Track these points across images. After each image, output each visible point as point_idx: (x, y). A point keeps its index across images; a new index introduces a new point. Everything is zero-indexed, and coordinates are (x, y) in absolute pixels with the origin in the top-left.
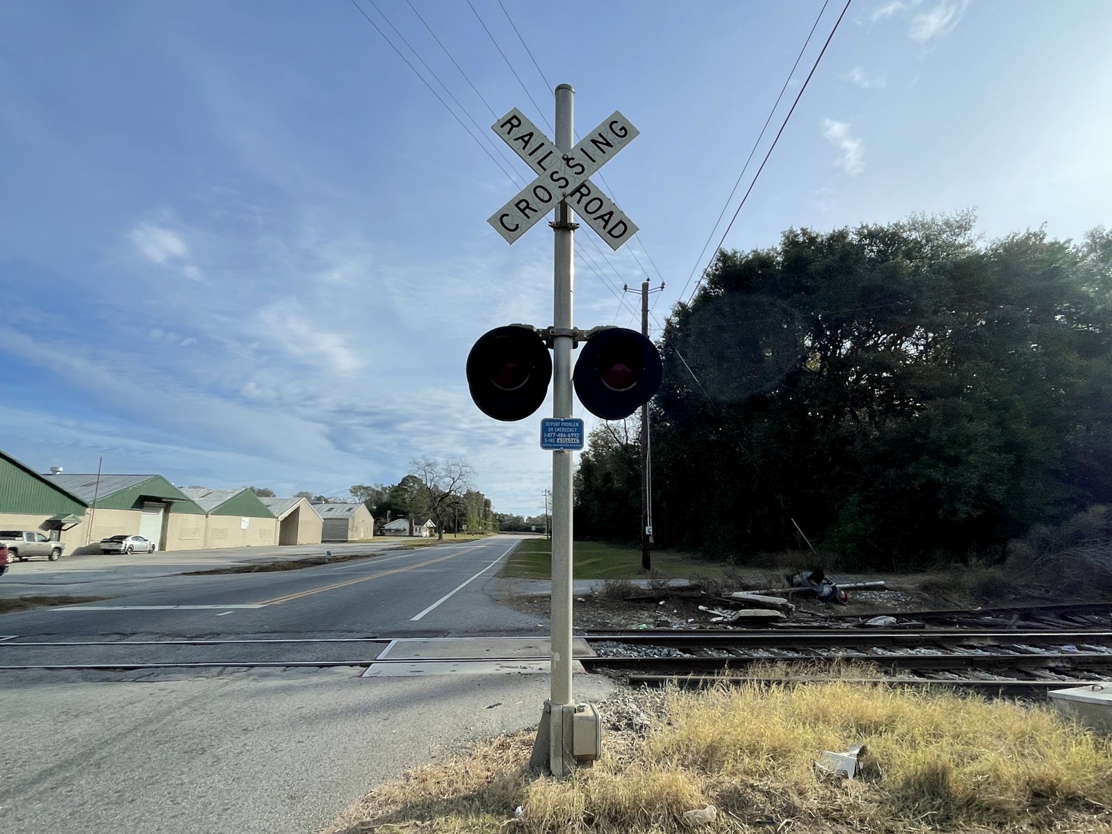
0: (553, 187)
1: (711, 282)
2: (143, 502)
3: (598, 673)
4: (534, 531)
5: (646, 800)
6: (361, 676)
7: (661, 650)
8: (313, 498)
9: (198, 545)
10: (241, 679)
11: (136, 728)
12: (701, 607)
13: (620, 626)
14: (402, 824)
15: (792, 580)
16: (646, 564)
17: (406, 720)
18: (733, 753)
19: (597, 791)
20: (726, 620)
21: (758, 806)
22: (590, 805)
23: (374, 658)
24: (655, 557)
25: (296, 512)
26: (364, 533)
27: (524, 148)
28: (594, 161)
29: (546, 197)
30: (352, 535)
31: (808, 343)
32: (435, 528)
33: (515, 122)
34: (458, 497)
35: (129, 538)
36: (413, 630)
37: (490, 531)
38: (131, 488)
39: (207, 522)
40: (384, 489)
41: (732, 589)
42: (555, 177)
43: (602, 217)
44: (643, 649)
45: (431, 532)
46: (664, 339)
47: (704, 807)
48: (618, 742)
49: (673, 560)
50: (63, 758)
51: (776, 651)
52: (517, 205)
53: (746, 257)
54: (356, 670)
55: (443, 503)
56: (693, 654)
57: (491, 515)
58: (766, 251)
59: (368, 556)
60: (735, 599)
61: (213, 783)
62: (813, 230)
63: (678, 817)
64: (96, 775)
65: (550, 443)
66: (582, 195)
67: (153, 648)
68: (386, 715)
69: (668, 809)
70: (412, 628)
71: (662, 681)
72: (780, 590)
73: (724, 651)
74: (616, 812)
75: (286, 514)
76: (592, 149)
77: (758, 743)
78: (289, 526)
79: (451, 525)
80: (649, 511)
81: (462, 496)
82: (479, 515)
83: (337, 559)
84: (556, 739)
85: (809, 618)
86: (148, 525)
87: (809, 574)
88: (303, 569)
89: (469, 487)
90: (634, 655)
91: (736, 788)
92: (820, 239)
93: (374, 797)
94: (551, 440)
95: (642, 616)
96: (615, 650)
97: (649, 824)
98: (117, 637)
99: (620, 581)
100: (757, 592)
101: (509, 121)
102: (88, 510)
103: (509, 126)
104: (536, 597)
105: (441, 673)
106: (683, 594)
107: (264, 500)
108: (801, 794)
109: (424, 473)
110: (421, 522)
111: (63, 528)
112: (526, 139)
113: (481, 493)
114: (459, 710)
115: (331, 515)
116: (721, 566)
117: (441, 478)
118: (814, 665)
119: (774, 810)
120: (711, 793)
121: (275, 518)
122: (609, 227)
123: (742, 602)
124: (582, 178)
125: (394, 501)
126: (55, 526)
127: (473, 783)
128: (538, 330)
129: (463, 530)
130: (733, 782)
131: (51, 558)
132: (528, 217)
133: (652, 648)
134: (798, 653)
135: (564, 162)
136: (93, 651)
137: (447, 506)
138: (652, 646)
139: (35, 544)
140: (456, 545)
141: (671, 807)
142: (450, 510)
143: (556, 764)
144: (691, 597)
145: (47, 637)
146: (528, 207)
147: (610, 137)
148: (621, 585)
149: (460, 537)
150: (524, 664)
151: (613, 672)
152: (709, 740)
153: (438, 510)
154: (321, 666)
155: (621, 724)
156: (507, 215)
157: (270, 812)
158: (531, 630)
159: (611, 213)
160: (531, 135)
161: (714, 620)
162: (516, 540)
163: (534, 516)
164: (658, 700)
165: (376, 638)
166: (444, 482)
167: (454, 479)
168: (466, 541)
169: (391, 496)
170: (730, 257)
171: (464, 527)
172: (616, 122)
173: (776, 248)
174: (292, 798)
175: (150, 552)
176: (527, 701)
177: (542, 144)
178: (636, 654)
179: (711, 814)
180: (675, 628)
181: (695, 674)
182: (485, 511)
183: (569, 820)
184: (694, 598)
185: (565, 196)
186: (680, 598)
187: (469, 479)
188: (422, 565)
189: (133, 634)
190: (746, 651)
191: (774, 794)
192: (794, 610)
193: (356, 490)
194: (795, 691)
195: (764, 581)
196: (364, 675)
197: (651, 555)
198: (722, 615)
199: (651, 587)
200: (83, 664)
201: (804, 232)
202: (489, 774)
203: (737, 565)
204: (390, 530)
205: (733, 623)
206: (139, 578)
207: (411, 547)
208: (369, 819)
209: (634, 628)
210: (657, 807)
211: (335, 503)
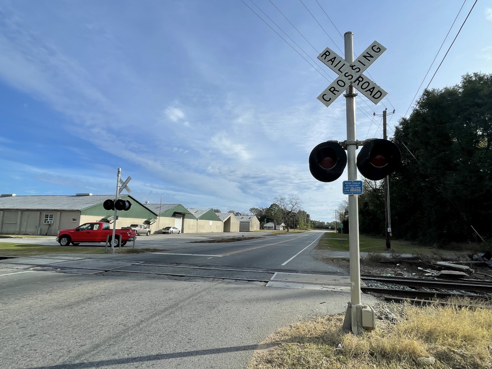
0: (345, 79)
1: (420, 106)
2: (176, 214)
3: (368, 294)
4: (330, 229)
5: (398, 350)
6: (265, 286)
7: (399, 286)
8: (235, 213)
9: (194, 231)
10: (221, 283)
11: (190, 297)
12: (419, 268)
13: (377, 274)
14: (292, 344)
15: (472, 257)
16: (388, 246)
17: (287, 305)
18: (442, 336)
19: (375, 342)
20: (434, 275)
21: (457, 361)
22: (372, 347)
23: (269, 279)
24: (393, 243)
25: (229, 219)
26: (256, 228)
27: (332, 64)
28: (365, 65)
29: (343, 84)
30: (251, 228)
31: (480, 133)
32: (285, 226)
33: (327, 54)
34: (295, 213)
35: (171, 228)
36: (282, 269)
37: (309, 228)
38: (171, 209)
39: (197, 222)
40: (263, 210)
41: (437, 260)
42: (347, 75)
43: (369, 90)
44: (390, 285)
45: (284, 228)
46: (395, 137)
47: (428, 357)
48: (382, 324)
49: (403, 245)
50: (170, 305)
51: (464, 292)
52: (330, 90)
53: (440, 91)
54: (263, 284)
55: (289, 216)
56: (416, 290)
57: (310, 221)
58: (452, 87)
59: (258, 238)
60: (438, 265)
61: (220, 319)
62: (481, 73)
63: (415, 360)
64: (182, 312)
65: (347, 192)
66: (360, 81)
67: (188, 269)
68: (278, 302)
69: (410, 355)
70: (282, 268)
71: (402, 300)
72: (465, 262)
73: (434, 290)
74: (384, 353)
75: (226, 220)
76: (364, 60)
77: (456, 333)
78: (227, 224)
79: (292, 225)
80: (389, 221)
81: (297, 213)
82: (304, 221)
83: (246, 238)
84: (354, 318)
85: (483, 277)
86: (177, 223)
87: (483, 254)
88: (234, 242)
89: (300, 209)
90: (386, 288)
91: (445, 351)
92: (486, 77)
93: (279, 332)
94: (348, 190)
95: (388, 270)
96: (376, 285)
97: (400, 360)
98: (175, 264)
99: (376, 253)
100: (451, 262)
101: (325, 54)
102: (158, 217)
103: (325, 56)
104: (335, 259)
105: (298, 288)
106: (409, 261)
107: (217, 214)
108: (481, 359)
109: (280, 203)
110: (279, 224)
111: (150, 224)
112: (332, 60)
113: (305, 211)
114: (308, 303)
115: (242, 220)
116: (430, 248)
117: (287, 205)
118: (487, 300)
119: (466, 364)
120: (431, 351)
121: (221, 221)
122: (373, 94)
123: (442, 266)
124: (359, 74)
125: (267, 215)
126: (148, 223)
127: (319, 333)
128: (340, 142)
129: (297, 228)
130: (443, 348)
131: (147, 235)
132: (335, 94)
133: (395, 285)
134: (477, 293)
135: (351, 68)
136: (169, 269)
137: (290, 217)
138: (395, 284)
139: (142, 229)
140: (294, 234)
141: (411, 354)
142: (291, 219)
143: (354, 329)
144: (414, 263)
145: (153, 263)
146: (335, 90)
147: (372, 53)
148: (376, 255)
149: (296, 231)
150: (333, 287)
151: (376, 294)
152: (429, 328)
153: (287, 218)
154: (249, 281)
155: (382, 317)
156: (326, 95)
157: (242, 332)
158: (335, 273)
159: (374, 88)
160: (335, 58)
161: (427, 274)
162: (322, 233)
163: (330, 222)
164: (400, 309)
165: (268, 271)
166: (289, 207)
167: (293, 205)
168: (299, 232)
169: (266, 213)
170: (431, 93)
171: (298, 226)
172: (375, 46)
173: (459, 85)
174: (248, 328)
175: (178, 233)
176: (337, 302)
177: (340, 61)
178: (386, 287)
179: (432, 361)
180: (405, 277)
181: (418, 298)
182: (307, 219)
183: (363, 353)
184: (415, 263)
185: (351, 83)
186: (408, 263)
187: (300, 205)
188: (281, 242)
189: (180, 264)
190: (446, 291)
191: (466, 357)
192: (474, 272)
193: (252, 210)
194: (476, 311)
195: (455, 257)
196: (267, 286)
197: (391, 242)
198: (431, 272)
199: (392, 257)
200: (167, 273)
201: (476, 75)
202: (325, 330)
203: (439, 248)
204: (266, 227)
205: (438, 277)
206: (176, 243)
207: (276, 235)
208: (279, 340)
209: (384, 275)
210: (404, 353)
211: (244, 215)
